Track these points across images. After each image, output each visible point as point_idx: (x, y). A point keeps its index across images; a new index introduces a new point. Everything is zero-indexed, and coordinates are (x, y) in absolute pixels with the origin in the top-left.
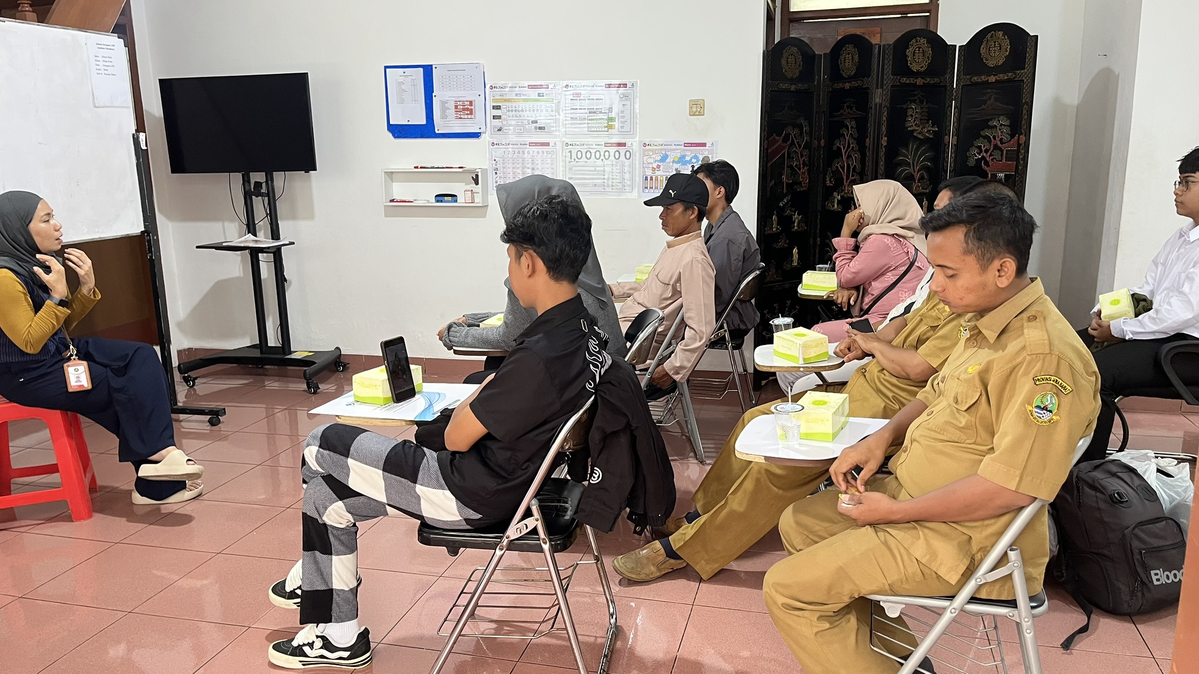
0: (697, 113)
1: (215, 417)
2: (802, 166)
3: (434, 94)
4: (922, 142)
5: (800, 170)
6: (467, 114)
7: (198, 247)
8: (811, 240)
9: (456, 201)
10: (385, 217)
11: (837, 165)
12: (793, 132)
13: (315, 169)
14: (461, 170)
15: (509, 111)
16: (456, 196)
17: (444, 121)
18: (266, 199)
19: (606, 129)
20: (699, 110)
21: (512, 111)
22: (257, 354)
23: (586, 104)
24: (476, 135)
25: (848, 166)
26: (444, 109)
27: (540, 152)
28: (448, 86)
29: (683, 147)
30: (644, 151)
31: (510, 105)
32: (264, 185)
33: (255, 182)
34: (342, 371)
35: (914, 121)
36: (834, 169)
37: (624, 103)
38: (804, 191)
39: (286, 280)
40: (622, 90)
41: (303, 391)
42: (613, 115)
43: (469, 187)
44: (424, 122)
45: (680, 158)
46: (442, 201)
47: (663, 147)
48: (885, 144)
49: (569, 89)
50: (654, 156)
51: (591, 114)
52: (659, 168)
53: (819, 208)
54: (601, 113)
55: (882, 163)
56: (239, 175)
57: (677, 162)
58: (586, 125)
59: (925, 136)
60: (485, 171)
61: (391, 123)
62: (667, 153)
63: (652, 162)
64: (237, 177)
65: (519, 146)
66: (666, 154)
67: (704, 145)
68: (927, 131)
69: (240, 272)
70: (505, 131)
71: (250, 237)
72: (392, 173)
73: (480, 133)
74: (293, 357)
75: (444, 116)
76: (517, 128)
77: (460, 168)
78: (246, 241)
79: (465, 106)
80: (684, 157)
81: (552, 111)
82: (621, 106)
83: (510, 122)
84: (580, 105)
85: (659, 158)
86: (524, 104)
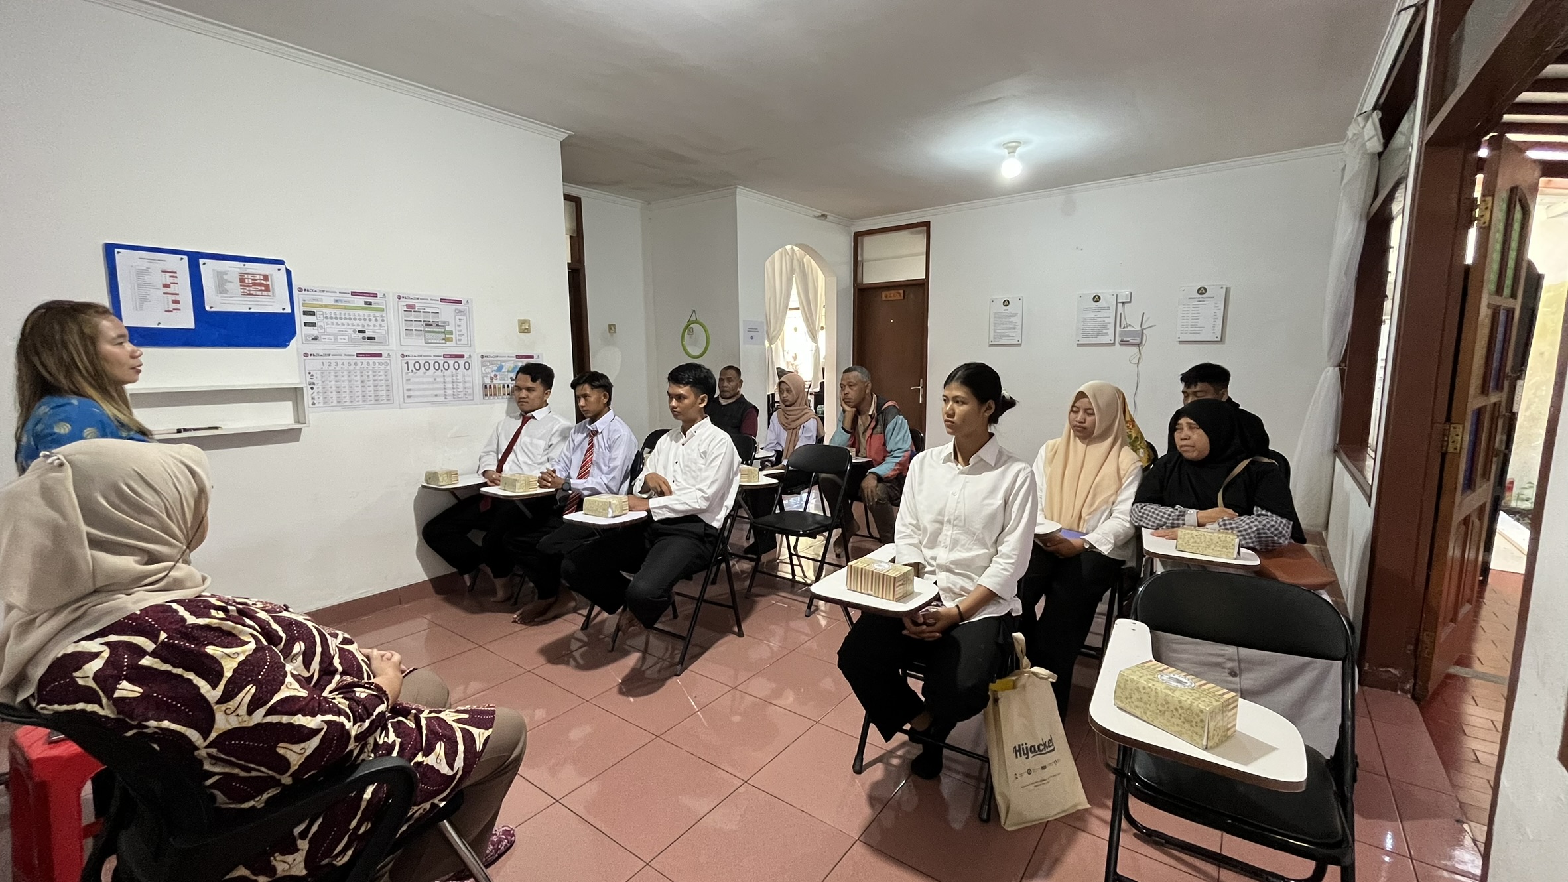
0: (525, 331)
15: (326, 318)
19: (444, 342)
20: (526, 328)
21: (331, 318)
23: (422, 317)
27: (371, 364)
29: (515, 359)
30: (482, 362)
31: (327, 312)
37: (460, 317)
40: (458, 306)
42: (447, 328)
44: (193, 325)
47: (498, 358)
49: (402, 300)
50: (491, 366)
51: (427, 327)
54: (437, 325)
58: (423, 337)
62: (503, 364)
63: (490, 371)
65: (343, 357)
66: (501, 365)
70: (323, 340)
76: (339, 337)
81: (383, 320)
82: (457, 320)
83: (329, 330)
84: (416, 317)
85: (495, 368)
86: (347, 311)
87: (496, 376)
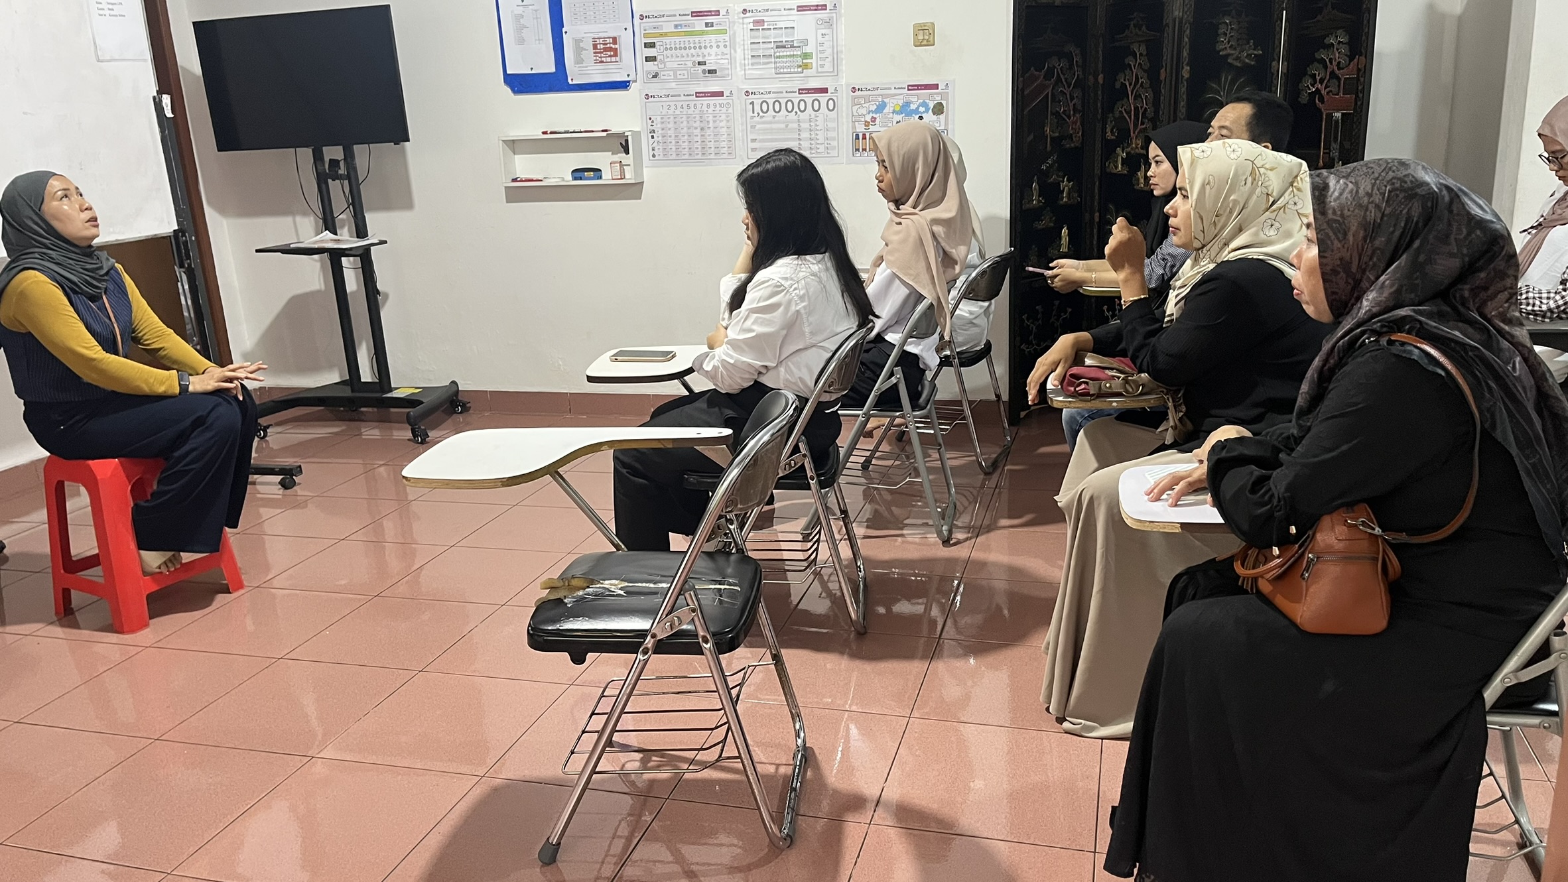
0: (925, 42)
1: (288, 477)
2: (1072, 112)
3: (564, 30)
4: (1239, 71)
5: (1069, 118)
6: (610, 56)
7: (257, 251)
8: (1087, 216)
9: (601, 178)
10: (507, 202)
11: (1120, 108)
12: (1058, 64)
13: (408, 140)
14: (604, 134)
15: (666, 49)
16: (600, 170)
17: (579, 67)
18: (346, 182)
19: (800, 70)
20: (927, 37)
21: (671, 49)
22: (347, 392)
23: (773, 36)
24: (623, 85)
25: (1136, 109)
26: (578, 50)
27: (712, 106)
28: (582, 18)
29: (906, 91)
30: (854, 98)
31: (668, 41)
32: (342, 164)
33: (330, 160)
34: (461, 413)
35: (1229, 42)
36: (1117, 114)
37: (824, 31)
38: (1076, 148)
39: (378, 292)
40: (821, 14)
41: (408, 440)
42: (807, 49)
43: (617, 158)
44: (553, 70)
45: (903, 106)
46: (581, 179)
47: (879, 92)
48: (1186, 75)
49: (748, 14)
50: (867, 105)
51: (779, 50)
52: (874, 121)
53: (1097, 172)
54: (792, 46)
55: (1182, 103)
56: (309, 151)
57: (898, 113)
58: (773, 65)
59: (1244, 62)
60: (637, 134)
61: (508, 72)
62: (885, 100)
63: (865, 113)
64: (306, 154)
65: (683, 98)
66: (883, 101)
67: (936, 87)
68: (1246, 55)
69: (320, 284)
70: (662, 77)
71: (327, 235)
72: (513, 141)
73: (629, 82)
74: (395, 396)
75: (579, 61)
76: (679, 72)
77: (603, 131)
78: (322, 241)
79: (606, 44)
80: (907, 104)
81: (725, 46)
82: (820, 36)
83: (669, 65)
84: (763, 37)
85: (874, 108)
86: (687, 39)
87: (873, 120)
